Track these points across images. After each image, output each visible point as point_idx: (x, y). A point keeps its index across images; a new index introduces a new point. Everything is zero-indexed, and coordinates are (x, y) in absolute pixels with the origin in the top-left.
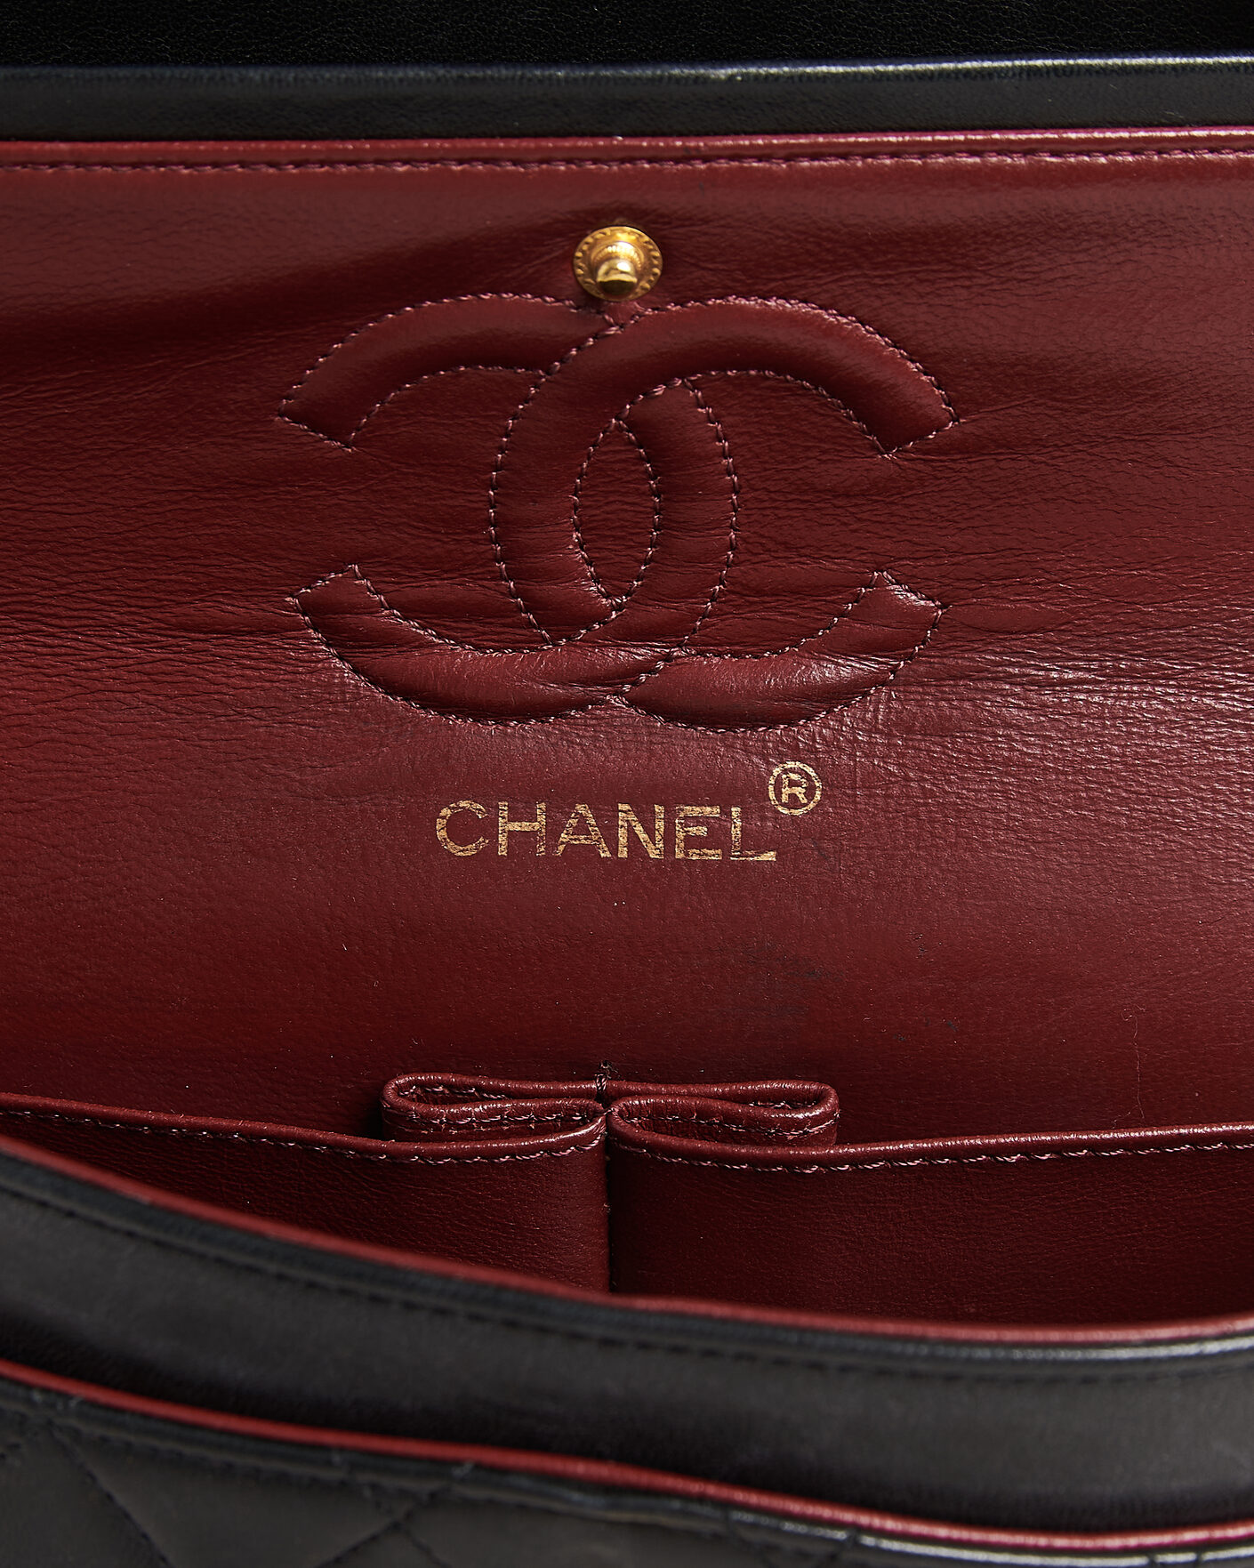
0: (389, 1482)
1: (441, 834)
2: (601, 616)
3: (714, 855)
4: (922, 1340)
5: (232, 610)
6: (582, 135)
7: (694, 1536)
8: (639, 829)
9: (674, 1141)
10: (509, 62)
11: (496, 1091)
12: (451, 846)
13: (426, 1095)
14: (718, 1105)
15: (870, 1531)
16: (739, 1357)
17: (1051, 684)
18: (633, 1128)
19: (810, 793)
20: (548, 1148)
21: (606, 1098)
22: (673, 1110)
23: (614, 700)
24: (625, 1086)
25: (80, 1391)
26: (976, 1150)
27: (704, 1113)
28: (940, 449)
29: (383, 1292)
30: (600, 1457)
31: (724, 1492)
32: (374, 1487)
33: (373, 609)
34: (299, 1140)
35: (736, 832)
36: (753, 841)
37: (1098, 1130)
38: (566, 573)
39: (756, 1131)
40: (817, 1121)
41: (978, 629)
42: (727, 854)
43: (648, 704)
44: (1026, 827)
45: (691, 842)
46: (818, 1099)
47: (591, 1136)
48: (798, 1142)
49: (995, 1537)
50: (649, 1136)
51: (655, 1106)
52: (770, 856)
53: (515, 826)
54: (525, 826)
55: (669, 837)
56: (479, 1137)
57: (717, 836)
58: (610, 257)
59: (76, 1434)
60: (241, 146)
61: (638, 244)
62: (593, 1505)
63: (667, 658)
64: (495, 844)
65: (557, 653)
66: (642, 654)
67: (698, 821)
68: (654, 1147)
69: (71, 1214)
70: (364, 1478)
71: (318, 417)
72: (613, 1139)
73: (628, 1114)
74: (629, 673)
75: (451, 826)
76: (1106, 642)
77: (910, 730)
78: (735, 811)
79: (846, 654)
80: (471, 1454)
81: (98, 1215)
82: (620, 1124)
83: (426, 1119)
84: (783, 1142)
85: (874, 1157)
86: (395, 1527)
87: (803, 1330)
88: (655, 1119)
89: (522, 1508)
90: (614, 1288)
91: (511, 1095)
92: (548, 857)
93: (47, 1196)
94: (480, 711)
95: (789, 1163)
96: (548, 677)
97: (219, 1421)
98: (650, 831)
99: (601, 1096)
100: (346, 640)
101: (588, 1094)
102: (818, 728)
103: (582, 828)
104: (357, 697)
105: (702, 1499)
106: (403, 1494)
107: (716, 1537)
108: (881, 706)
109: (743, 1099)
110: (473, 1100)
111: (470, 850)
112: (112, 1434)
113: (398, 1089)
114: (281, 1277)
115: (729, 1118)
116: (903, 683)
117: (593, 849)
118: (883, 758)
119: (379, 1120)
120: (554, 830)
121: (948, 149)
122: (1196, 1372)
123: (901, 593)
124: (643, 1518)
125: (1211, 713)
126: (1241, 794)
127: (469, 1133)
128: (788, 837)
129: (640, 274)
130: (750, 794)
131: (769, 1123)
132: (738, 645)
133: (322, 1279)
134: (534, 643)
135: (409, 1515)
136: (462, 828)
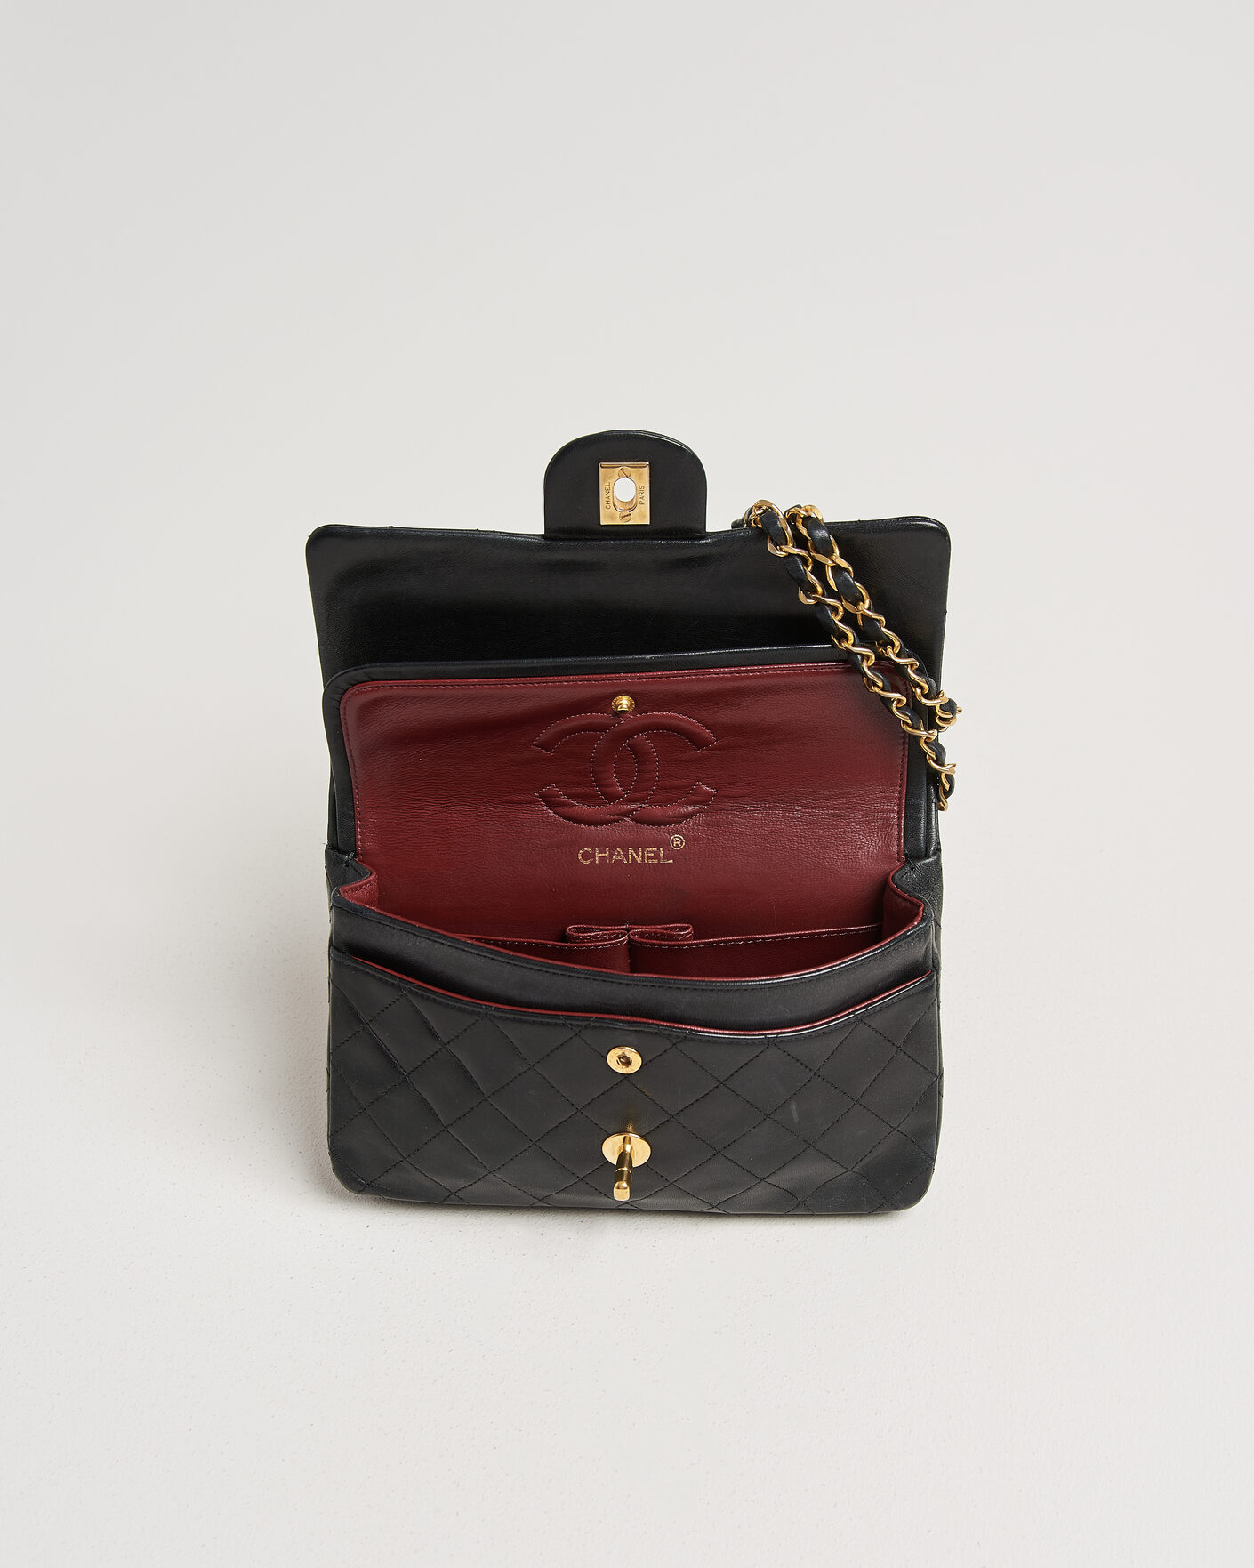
0: (573, 1022)
1: (580, 858)
2: (622, 796)
3: (656, 861)
4: (704, 981)
5: (520, 797)
6: (613, 673)
7: (651, 1033)
8: (635, 855)
9: (647, 941)
10: (594, 655)
11: (597, 929)
12: (583, 861)
13: (578, 930)
14: (659, 931)
15: (694, 1030)
16: (660, 987)
17: (747, 811)
18: (636, 938)
19: (682, 844)
20: (612, 944)
21: (628, 930)
22: (646, 932)
23: (626, 819)
24: (633, 926)
25: (494, 1005)
26: (731, 941)
27: (656, 933)
28: (712, 749)
29: (572, 974)
30: (627, 1015)
31: (658, 1022)
32: (571, 1024)
33: (559, 796)
34: (543, 944)
35: (661, 855)
36: (666, 857)
37: (764, 934)
38: (612, 785)
39: (670, 937)
40: (687, 934)
41: (726, 797)
42: (659, 861)
43: (636, 820)
44: (742, 851)
45: (649, 858)
46: (687, 928)
47: (624, 940)
48: (681, 940)
49: (725, 1032)
50: (640, 940)
51: (642, 932)
52: (671, 861)
53: (600, 855)
54: (603, 855)
55: (643, 857)
56: (593, 942)
57: (656, 856)
58: (622, 704)
59: (494, 1016)
60: (523, 679)
61: (628, 700)
62: (626, 1026)
63: (641, 807)
64: (595, 860)
65: (610, 807)
66: (634, 806)
67: (651, 852)
68: (641, 943)
69: (492, 959)
70: (568, 1022)
71: (542, 746)
72: (630, 941)
73: (634, 934)
74: (631, 812)
75: (582, 856)
76: (761, 799)
77: (709, 825)
78: (661, 849)
79: (690, 805)
80: (595, 1015)
81: (499, 958)
82: (632, 937)
83: (578, 937)
84: (678, 940)
85: (702, 944)
86: (577, 1034)
87: (675, 980)
88: (642, 935)
89: (608, 1028)
90: (631, 972)
91: (601, 930)
92: (610, 863)
93: (486, 955)
94: (589, 823)
95: (679, 945)
96: (608, 814)
97: (531, 1011)
98: (638, 855)
99: (626, 929)
100: (551, 805)
101: (623, 929)
102: (683, 825)
103: (619, 855)
104: (555, 820)
105: (652, 1024)
106: (578, 1026)
107: (657, 1033)
108: (700, 818)
109: (666, 929)
110: (591, 932)
111: (588, 862)
112: (503, 1015)
113: (570, 929)
114: (547, 972)
115: (662, 934)
116: (707, 812)
117: (622, 861)
118: (702, 833)
119: (564, 937)
120: (611, 855)
121: (710, 673)
122: (771, 987)
123: (705, 788)
124: (638, 1029)
125: (792, 818)
126: (801, 840)
127: (590, 941)
128: (677, 856)
129: (629, 708)
130: (666, 845)
131: (674, 935)
132: (661, 803)
133: (557, 972)
134: (604, 804)
135: (580, 1031)
136: (585, 856)
